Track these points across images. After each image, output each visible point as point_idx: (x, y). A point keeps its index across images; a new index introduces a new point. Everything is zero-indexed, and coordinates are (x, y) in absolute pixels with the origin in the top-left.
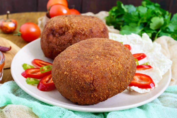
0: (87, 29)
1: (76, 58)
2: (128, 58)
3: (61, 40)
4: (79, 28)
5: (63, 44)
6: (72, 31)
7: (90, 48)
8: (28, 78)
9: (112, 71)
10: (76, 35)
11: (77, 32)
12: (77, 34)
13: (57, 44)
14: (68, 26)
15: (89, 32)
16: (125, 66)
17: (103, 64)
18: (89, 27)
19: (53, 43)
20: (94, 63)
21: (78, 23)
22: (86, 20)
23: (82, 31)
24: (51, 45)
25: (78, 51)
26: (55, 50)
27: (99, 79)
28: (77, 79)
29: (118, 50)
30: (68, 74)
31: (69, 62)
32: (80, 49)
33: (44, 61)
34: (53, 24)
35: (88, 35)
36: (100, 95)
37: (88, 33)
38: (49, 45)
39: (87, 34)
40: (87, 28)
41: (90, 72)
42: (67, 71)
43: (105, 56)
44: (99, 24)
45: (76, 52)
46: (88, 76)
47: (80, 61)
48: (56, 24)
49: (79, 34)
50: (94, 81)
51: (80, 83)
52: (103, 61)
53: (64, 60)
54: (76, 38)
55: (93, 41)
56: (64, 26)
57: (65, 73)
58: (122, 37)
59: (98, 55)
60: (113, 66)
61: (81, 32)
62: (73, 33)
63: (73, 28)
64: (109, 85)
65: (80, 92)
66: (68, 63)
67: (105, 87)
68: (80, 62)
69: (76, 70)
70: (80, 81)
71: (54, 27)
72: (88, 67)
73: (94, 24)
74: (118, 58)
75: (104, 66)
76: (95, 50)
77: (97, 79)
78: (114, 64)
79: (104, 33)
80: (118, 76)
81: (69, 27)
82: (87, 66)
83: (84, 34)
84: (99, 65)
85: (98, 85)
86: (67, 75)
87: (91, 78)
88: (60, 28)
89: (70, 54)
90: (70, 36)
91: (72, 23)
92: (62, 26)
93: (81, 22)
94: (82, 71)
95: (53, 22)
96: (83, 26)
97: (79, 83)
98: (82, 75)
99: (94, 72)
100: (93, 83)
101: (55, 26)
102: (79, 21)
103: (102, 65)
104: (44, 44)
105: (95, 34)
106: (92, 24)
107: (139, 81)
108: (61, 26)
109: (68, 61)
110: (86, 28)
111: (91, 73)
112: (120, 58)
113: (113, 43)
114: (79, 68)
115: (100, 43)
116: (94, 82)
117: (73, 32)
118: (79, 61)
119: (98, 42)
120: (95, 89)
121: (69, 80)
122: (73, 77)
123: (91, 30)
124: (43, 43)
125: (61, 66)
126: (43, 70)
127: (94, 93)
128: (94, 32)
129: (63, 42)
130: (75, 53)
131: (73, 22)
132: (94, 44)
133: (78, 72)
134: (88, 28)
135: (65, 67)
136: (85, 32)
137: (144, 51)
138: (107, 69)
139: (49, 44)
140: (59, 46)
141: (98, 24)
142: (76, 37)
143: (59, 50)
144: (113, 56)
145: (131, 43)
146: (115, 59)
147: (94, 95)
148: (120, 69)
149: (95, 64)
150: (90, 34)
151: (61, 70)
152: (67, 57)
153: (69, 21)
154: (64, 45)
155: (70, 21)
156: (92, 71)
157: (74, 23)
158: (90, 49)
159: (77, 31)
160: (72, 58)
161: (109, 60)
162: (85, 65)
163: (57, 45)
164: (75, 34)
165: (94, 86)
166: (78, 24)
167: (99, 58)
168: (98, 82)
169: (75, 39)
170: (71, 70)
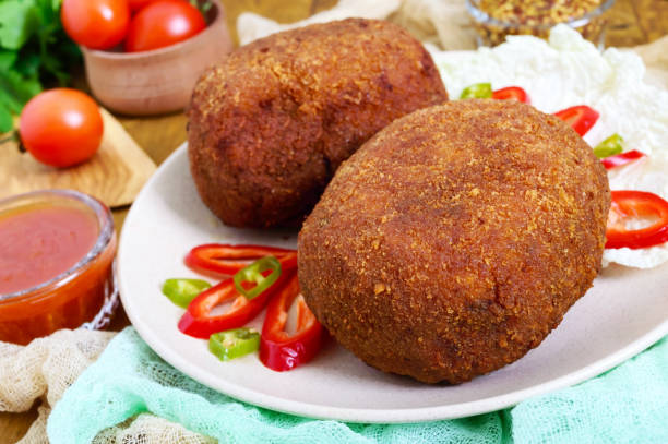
0: (369, 80)
1: (395, 219)
2: (577, 158)
3: (283, 152)
4: (335, 85)
5: (296, 165)
6: (313, 106)
7: (424, 159)
8: (213, 337)
9: (549, 230)
10: (336, 115)
11: (337, 105)
12: (335, 111)
13: (272, 171)
14: (292, 90)
15: (379, 92)
16: (580, 195)
17: (509, 213)
18: (372, 70)
19: (254, 171)
20: (474, 219)
21: (327, 66)
22: (350, 47)
23: (350, 94)
24: (248, 181)
25: (387, 187)
26: (269, 192)
27: (515, 277)
28: (434, 299)
29: (533, 138)
30: (393, 291)
31: (376, 244)
32: (390, 177)
33: (228, 246)
34: (230, 98)
35: (378, 103)
36: (530, 331)
37: (378, 96)
38: (238, 184)
39: (372, 100)
40: (364, 76)
41: (476, 260)
42: (381, 281)
43: (502, 178)
44: (401, 46)
45: (384, 193)
46: (471, 279)
47: (418, 228)
48: (242, 94)
49: (345, 108)
50: (501, 288)
51: (450, 311)
52: (502, 201)
53: (350, 239)
54: (337, 129)
55: (421, 129)
56: (276, 92)
57: (379, 289)
58: (475, 62)
59: (472, 181)
60: (544, 209)
61: (351, 99)
62: (318, 109)
63: (312, 92)
64: (552, 286)
65: (456, 341)
66: (376, 247)
67: (541, 297)
68: (421, 231)
69: (421, 268)
70: (447, 304)
71: (238, 108)
72: (460, 245)
73: (384, 51)
74: (549, 170)
75: (517, 220)
76: (453, 164)
77: (508, 278)
78: (545, 198)
79: (428, 75)
80: (572, 241)
81: (298, 92)
82: (456, 241)
83: (364, 104)
84: (498, 222)
85: (520, 300)
86: (391, 296)
87: (487, 280)
88: (261, 104)
89: (361, 206)
90: (312, 126)
91: (303, 74)
92: (268, 95)
93: (335, 58)
94: (445, 265)
95: (226, 87)
96: (350, 74)
97: (447, 314)
98: (451, 280)
99: (490, 254)
100: (497, 296)
101: (239, 103)
102: (325, 58)
103: (508, 217)
104: (215, 182)
105: (402, 90)
106: (377, 55)
107: (618, 221)
108: (265, 97)
109: (373, 240)
110: (361, 79)
111: (479, 265)
112: (555, 169)
113: (500, 114)
114: (431, 258)
115: (455, 130)
116: (502, 294)
117: (320, 107)
118: (415, 230)
119: (441, 127)
120: (508, 318)
121: (402, 310)
122: (416, 297)
123: (382, 78)
124: (208, 179)
125: (350, 265)
126: (248, 285)
127: (509, 333)
128: (397, 84)
129: (294, 156)
130: (379, 201)
131: (307, 69)
132: (434, 142)
133: (429, 273)
134: (370, 77)
135: (368, 266)
136: (364, 95)
137: (581, 94)
138: (530, 228)
139: (235, 176)
140: (282, 175)
141: (398, 49)
142: (337, 123)
143: (282, 190)
144: (529, 168)
145: (516, 74)
146: (540, 178)
147: (509, 340)
148: (570, 213)
149: (482, 222)
150: (385, 95)
151: (353, 283)
152: (355, 222)
153: (289, 70)
154: (300, 165)
155: (292, 69)
156: (479, 253)
157: (310, 71)
158: (430, 164)
159: (335, 101)
160: (379, 222)
161: (521, 192)
162: (447, 241)
163: (271, 175)
164: (331, 111)
165: (503, 307)
166: (329, 71)
167: (482, 194)
168: (516, 287)
169: (335, 132)
170: (398, 273)
